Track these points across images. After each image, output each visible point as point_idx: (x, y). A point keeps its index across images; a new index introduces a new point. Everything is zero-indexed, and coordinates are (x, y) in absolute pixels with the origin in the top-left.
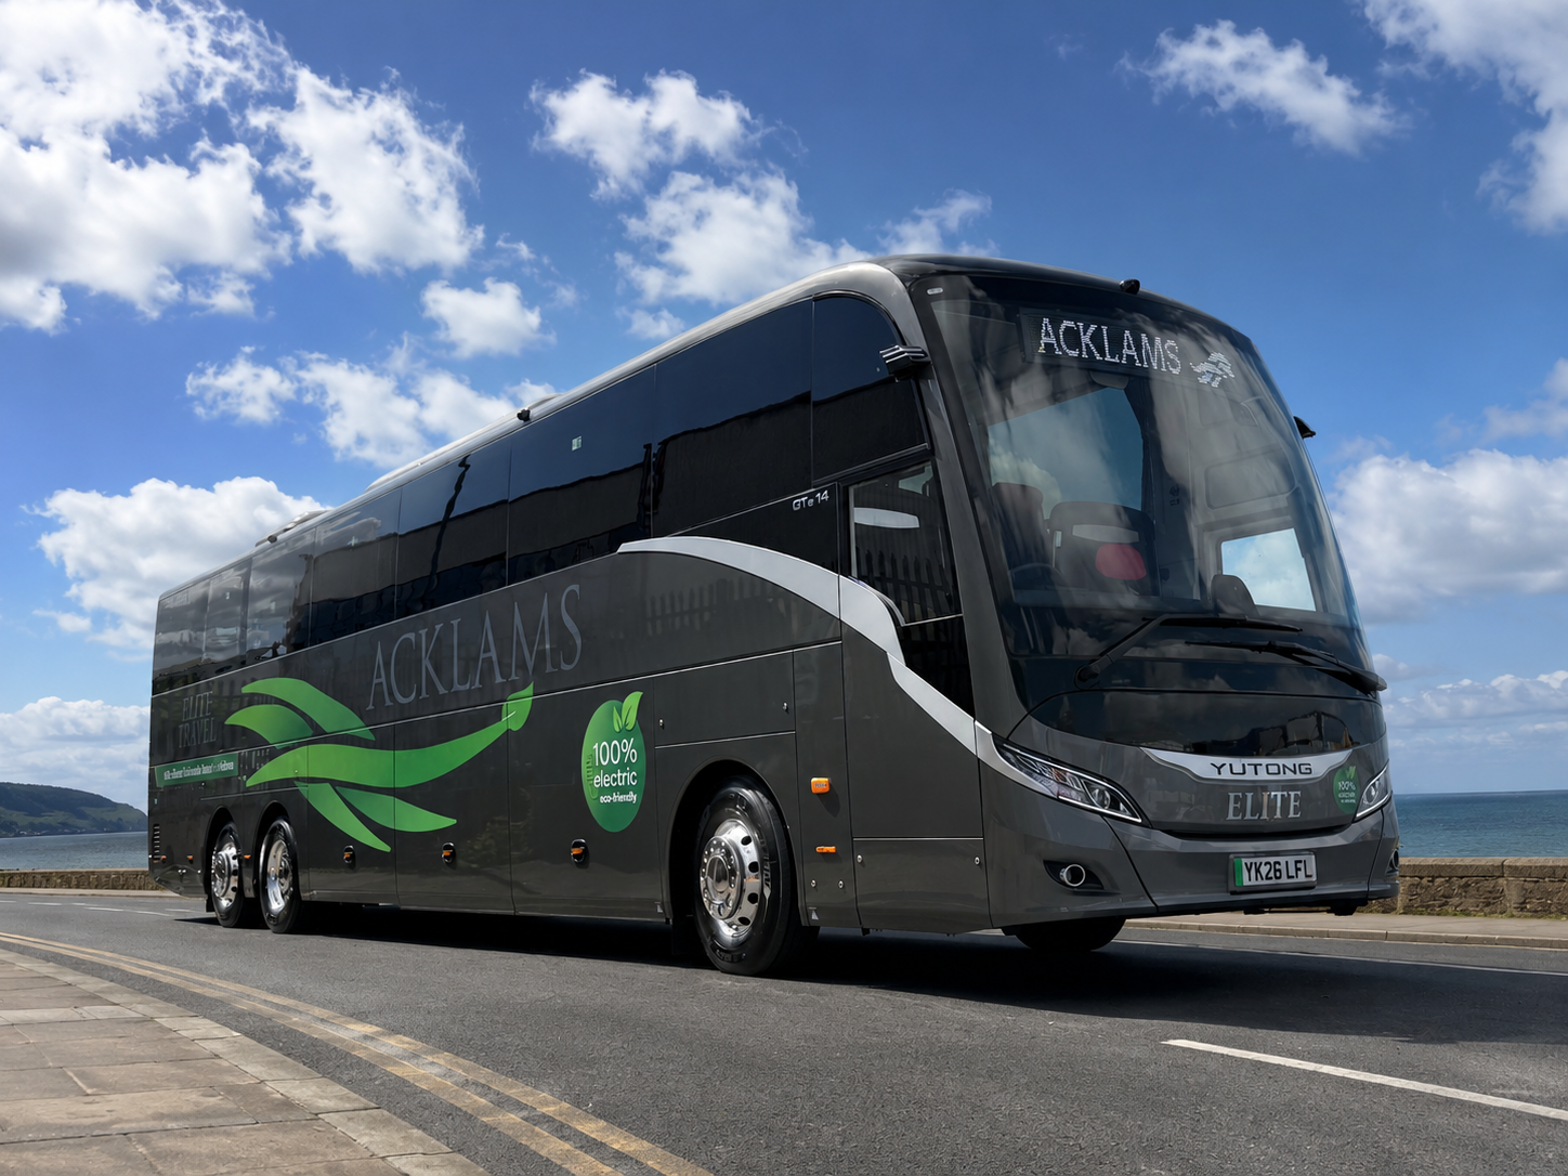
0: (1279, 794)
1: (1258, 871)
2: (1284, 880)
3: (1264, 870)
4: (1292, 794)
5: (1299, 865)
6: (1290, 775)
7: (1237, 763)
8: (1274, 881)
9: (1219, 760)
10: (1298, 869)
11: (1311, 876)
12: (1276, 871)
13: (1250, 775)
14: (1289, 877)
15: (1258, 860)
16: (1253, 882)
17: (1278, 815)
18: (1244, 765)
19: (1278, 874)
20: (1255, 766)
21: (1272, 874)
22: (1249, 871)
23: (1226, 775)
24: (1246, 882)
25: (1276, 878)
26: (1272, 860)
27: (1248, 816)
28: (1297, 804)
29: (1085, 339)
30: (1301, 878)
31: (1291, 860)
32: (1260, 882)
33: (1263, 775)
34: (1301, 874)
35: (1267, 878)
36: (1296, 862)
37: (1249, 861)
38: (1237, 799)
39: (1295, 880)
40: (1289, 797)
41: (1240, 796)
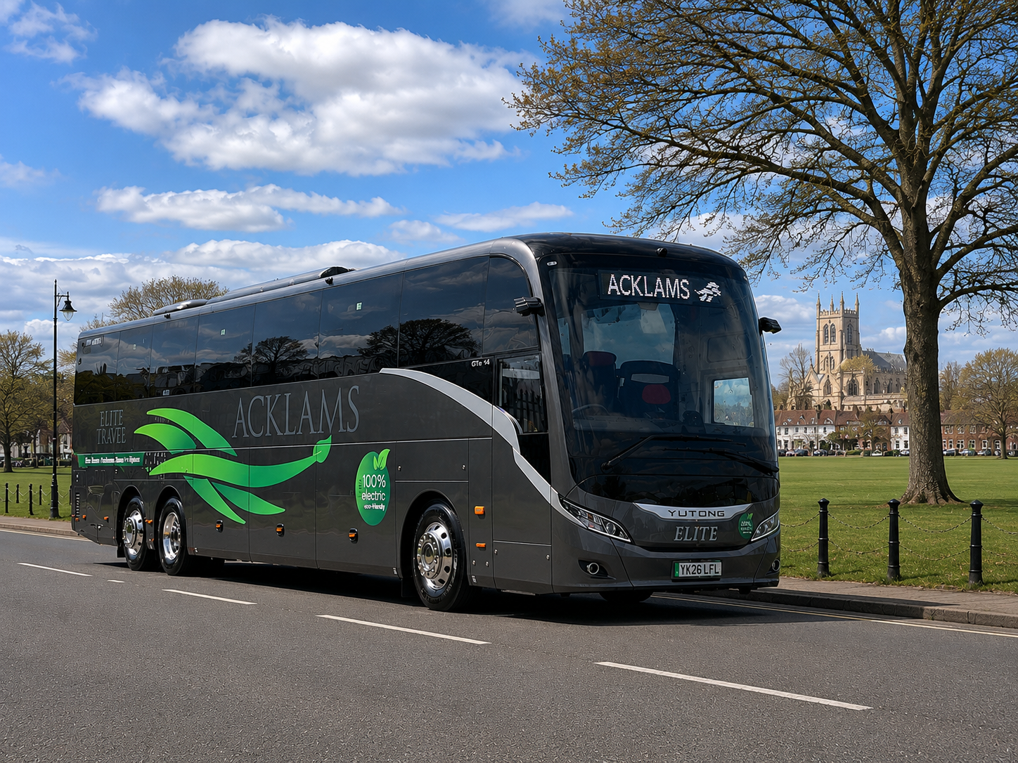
0: (705, 528)
1: (688, 569)
2: (703, 574)
3: (691, 569)
4: (713, 528)
5: (712, 567)
6: (712, 517)
7: (683, 510)
8: (697, 575)
9: (672, 509)
10: (711, 569)
11: (718, 573)
12: (698, 569)
13: (689, 517)
14: (705, 573)
15: (688, 564)
16: (685, 575)
17: (703, 539)
18: (686, 512)
19: (699, 571)
20: (693, 512)
21: (696, 571)
22: (683, 569)
23: (676, 516)
24: (681, 575)
26: (697, 564)
27: (686, 539)
28: (715, 533)
29: (634, 285)
30: (713, 574)
31: (708, 564)
32: (689, 575)
33: (696, 517)
34: (713, 571)
35: (693, 573)
36: (711, 565)
37: (683, 564)
38: (680, 530)
39: (709, 575)
40: (710, 529)
41: (682, 528)
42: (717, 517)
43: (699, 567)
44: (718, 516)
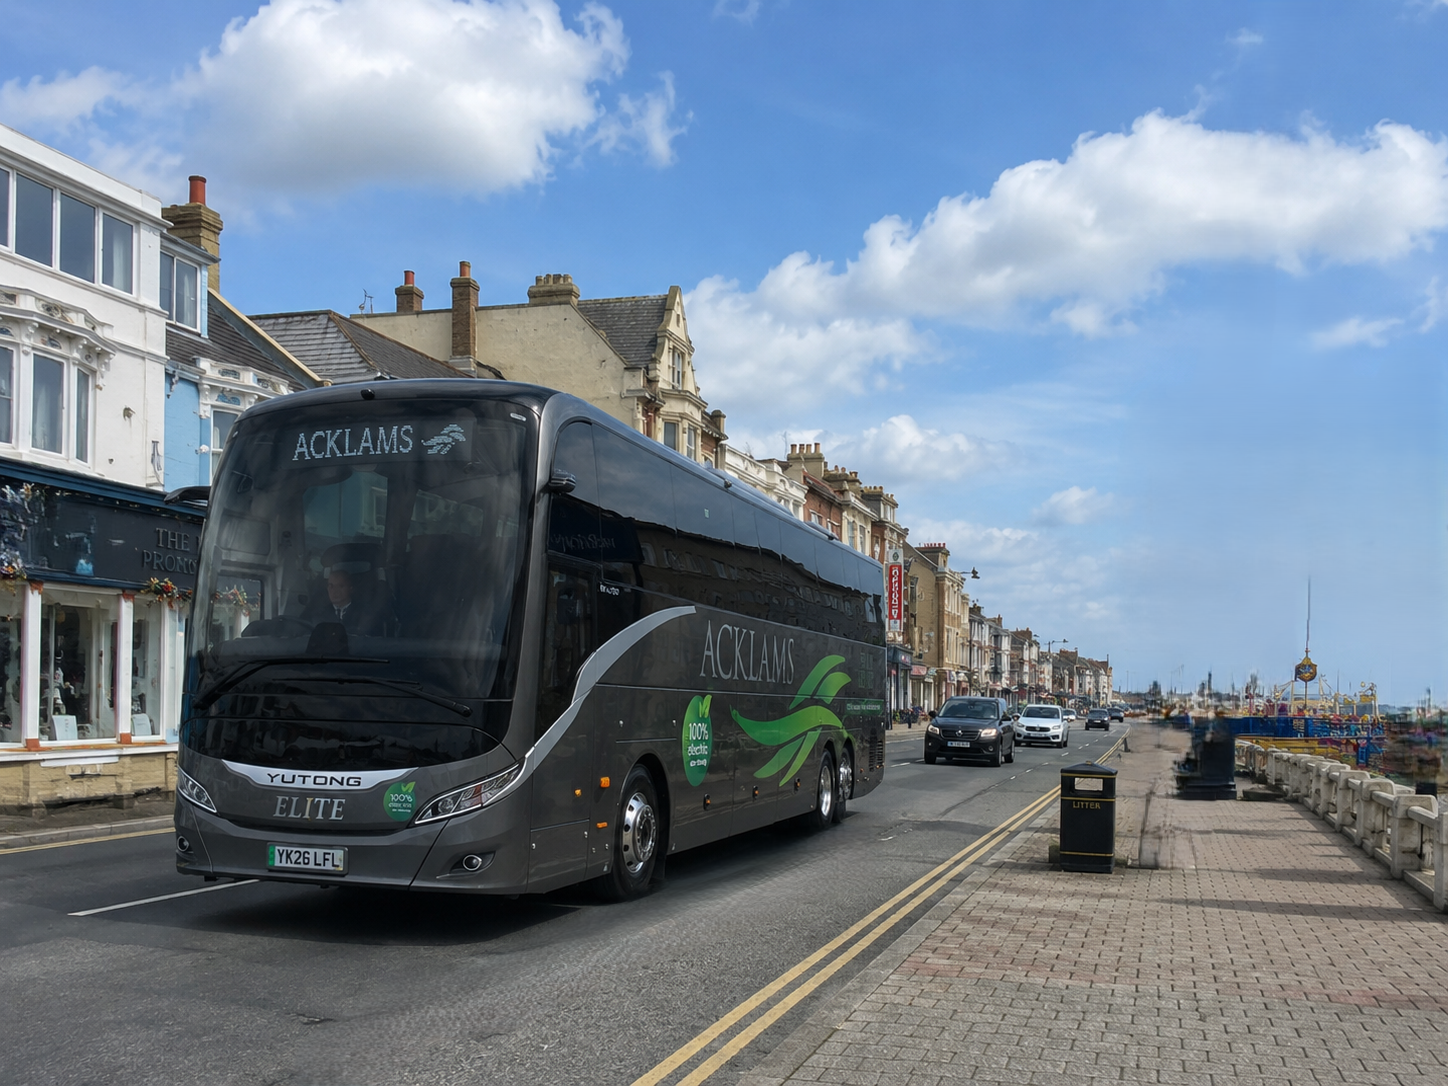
0: (323, 800)
1: (288, 856)
2: (311, 866)
3: (294, 857)
4: (336, 801)
5: (327, 856)
6: (336, 786)
7: (288, 773)
8: (302, 866)
9: (273, 771)
10: (325, 859)
11: (338, 866)
12: (304, 858)
13: (298, 784)
14: (316, 864)
15: (290, 849)
16: (284, 864)
18: (294, 776)
19: (306, 861)
20: (304, 777)
21: (301, 860)
22: (281, 855)
23: (277, 782)
24: (277, 863)
25: (305, 863)
26: (302, 850)
27: (292, 815)
29: (331, 443)
30: (329, 866)
31: (320, 852)
32: (289, 865)
33: (309, 784)
34: (331, 863)
35: (296, 863)
36: (325, 854)
37: (281, 849)
38: (283, 801)
39: (322, 867)
40: (332, 802)
41: (287, 798)
42: (345, 787)
43: (306, 855)
44: (348, 784)
